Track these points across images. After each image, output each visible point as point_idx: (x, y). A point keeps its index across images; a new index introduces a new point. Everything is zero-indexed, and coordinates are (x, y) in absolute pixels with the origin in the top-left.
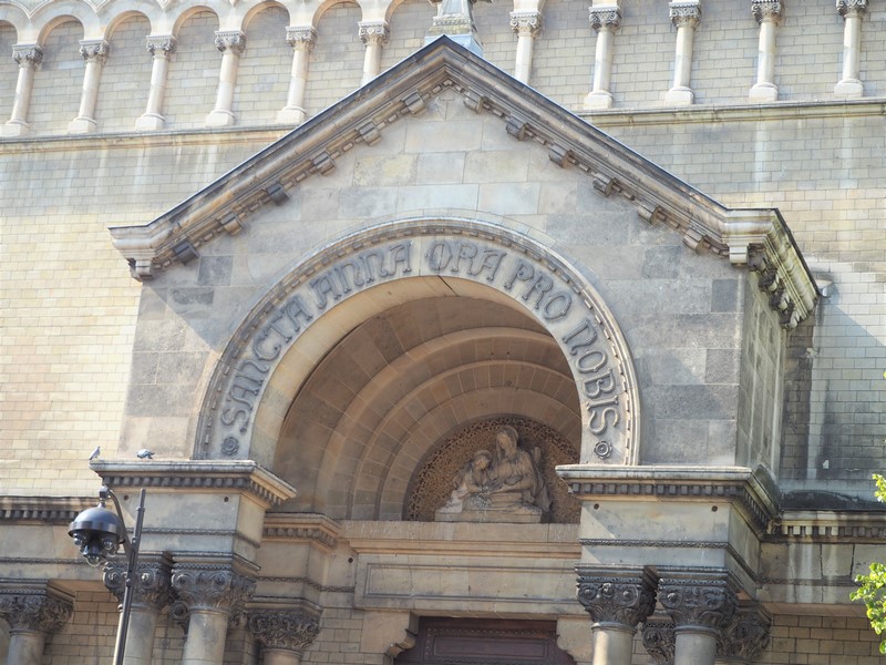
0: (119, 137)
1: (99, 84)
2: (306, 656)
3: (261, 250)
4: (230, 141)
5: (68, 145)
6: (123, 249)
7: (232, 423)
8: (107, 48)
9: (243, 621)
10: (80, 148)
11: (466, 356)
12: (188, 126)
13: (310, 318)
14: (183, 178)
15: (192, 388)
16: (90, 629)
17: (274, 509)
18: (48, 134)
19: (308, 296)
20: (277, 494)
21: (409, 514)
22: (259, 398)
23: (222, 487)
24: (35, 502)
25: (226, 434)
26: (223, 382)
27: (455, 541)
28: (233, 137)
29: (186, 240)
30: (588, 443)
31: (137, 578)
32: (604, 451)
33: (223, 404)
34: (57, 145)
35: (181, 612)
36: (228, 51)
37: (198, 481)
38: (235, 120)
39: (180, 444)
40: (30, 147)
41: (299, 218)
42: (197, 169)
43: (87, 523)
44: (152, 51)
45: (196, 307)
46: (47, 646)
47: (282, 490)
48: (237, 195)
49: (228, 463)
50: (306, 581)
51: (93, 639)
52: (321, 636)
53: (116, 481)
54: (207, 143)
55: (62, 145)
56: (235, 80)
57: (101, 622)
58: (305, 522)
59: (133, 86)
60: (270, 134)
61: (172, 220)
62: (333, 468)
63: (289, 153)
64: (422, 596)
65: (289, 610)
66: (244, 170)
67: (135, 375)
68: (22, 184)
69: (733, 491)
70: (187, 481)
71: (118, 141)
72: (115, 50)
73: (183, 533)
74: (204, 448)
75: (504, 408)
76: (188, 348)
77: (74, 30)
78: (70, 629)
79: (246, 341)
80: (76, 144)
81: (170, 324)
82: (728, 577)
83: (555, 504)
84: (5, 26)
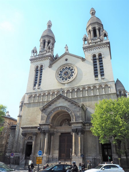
1: (38, 98)
2: (54, 136)
3: (49, 109)
4: (47, 102)
5: (36, 103)
6: (40, 109)
7: (48, 121)
9: (49, 134)
11: (63, 115)
15: (45, 118)
17: (51, 126)
19: (53, 112)
21: (60, 126)
22: (50, 119)
23: (47, 125)
24: (35, 127)
27: (63, 128)
29: (44, 108)
30: (72, 120)
31: (42, 132)
32: (73, 121)
33: (47, 119)
35: (45, 134)
36: (46, 96)
38: (47, 100)
40: (34, 103)
41: (52, 106)
42: (45, 104)
43: (38, 128)
44: (41, 96)
45: (45, 113)
46: (36, 137)
47: (51, 125)
49: (48, 123)
50: (53, 131)
53: (40, 125)
54: (45, 102)
56: (47, 98)
58: (53, 127)
59: (40, 98)
60: (49, 101)
62: (55, 123)
63: (51, 102)
64: (61, 131)
65: (52, 133)
66: (48, 104)
67: (41, 118)
69: (82, 123)
70: (45, 125)
71: (39, 102)
72: (39, 96)
73: (45, 128)
74: (46, 122)
75: (66, 118)
76: (45, 116)
77: (36, 95)
78: (38, 135)
79: (49, 115)
81: (43, 114)
82: (82, 129)
83: (70, 124)
84: (32, 95)
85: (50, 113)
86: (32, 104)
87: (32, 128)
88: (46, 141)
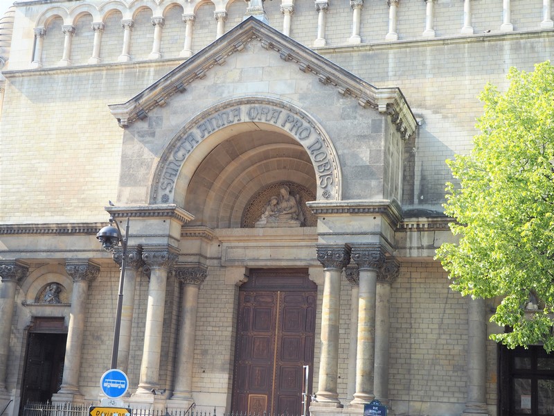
0: (110, 65)
1: (101, 42)
2: (202, 287)
3: (175, 113)
4: (160, 66)
5: (88, 69)
6: (115, 114)
7: (165, 189)
8: (104, 26)
9: (174, 273)
10: (94, 71)
11: (266, 156)
12: (141, 60)
13: (197, 142)
14: (140, 82)
15: (147, 174)
16: (108, 279)
17: (185, 225)
18: (79, 65)
19: (197, 132)
20: (186, 218)
21: (244, 225)
22: (177, 177)
23: (162, 216)
24: (81, 225)
25: (163, 193)
26: (161, 171)
27: (263, 236)
28: (161, 64)
29: (142, 110)
30: (320, 192)
31: (127, 256)
32: (327, 195)
33: (161, 180)
34: (84, 69)
35: (147, 270)
36: (157, 25)
37: (152, 214)
38: (162, 56)
39: (144, 198)
40: (72, 71)
41: (191, 98)
42: (146, 78)
43: (105, 233)
44: (124, 26)
45: (148, 139)
46: (90, 287)
47: (188, 216)
48: (164, 89)
49: (164, 206)
50: (200, 255)
51: (109, 283)
52: (207, 278)
53: (116, 215)
54: (149, 66)
55: (86, 69)
56: (161, 39)
57: (113, 276)
58: (199, 230)
59: (116, 42)
60: (177, 62)
61: (136, 101)
62: (210, 205)
63: (186, 70)
64: (250, 260)
65: (193, 268)
66: (166, 78)
67: (122, 169)
68: (69, 87)
69: (383, 210)
70: (147, 214)
71: (110, 67)
72: (107, 26)
73: (146, 236)
74: (154, 200)
75: (283, 178)
76: (145, 156)
77: (89, 18)
78: (99, 279)
79: (170, 153)
80: (92, 69)
81: (136, 146)
82: (381, 247)
83: (306, 218)
84: (58, 17)
85: (181, 139)
86: (60, 77)
87: (62, 230)
88: (154, 315)
